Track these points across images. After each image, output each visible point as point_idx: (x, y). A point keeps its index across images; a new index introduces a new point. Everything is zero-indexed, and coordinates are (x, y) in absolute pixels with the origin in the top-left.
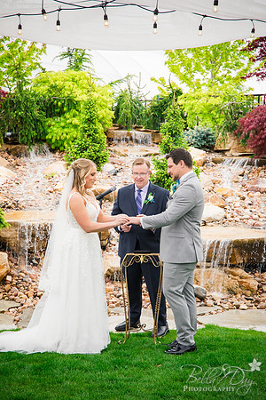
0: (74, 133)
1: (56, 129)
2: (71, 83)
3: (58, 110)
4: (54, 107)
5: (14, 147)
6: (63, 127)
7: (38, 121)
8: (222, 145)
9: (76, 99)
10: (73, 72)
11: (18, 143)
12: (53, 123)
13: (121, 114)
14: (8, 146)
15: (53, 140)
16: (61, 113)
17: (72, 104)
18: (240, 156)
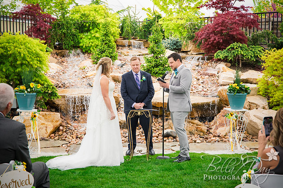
0: (97, 42)
2: (94, 12)
3: (86, 29)
4: (84, 27)
5: (60, 51)
6: (90, 39)
7: (74, 35)
8: (186, 48)
9: (97, 22)
10: (95, 6)
11: (63, 49)
12: (84, 37)
13: (125, 30)
14: (57, 51)
15: (84, 47)
16: (88, 30)
17: (95, 25)
18: (197, 54)
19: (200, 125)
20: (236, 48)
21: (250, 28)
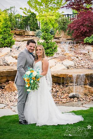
18: (67, 40)
19: (90, 89)
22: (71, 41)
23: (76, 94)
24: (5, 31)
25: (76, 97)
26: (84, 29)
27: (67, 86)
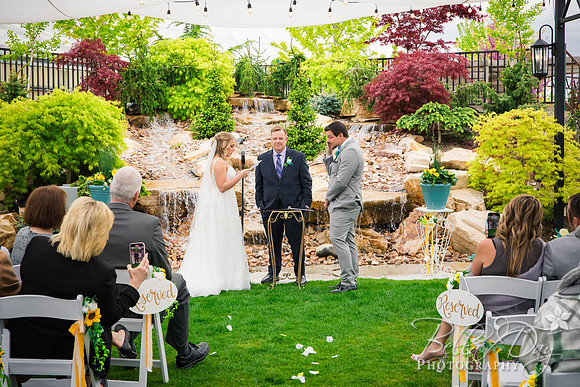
0: (197, 102)
1: (177, 99)
2: (190, 51)
3: (179, 79)
4: (175, 76)
5: (135, 117)
6: (185, 96)
7: (159, 90)
8: (348, 111)
9: (198, 68)
10: (192, 40)
11: (140, 114)
12: (175, 92)
13: (243, 81)
14: (130, 117)
15: (175, 110)
16: (182, 82)
17: (193, 72)
18: (366, 121)
20: (433, 112)
21: (454, 78)
22: (374, 124)
23: (331, 248)
24: (211, 100)
25: (331, 254)
26: (397, 97)
27: (323, 230)
